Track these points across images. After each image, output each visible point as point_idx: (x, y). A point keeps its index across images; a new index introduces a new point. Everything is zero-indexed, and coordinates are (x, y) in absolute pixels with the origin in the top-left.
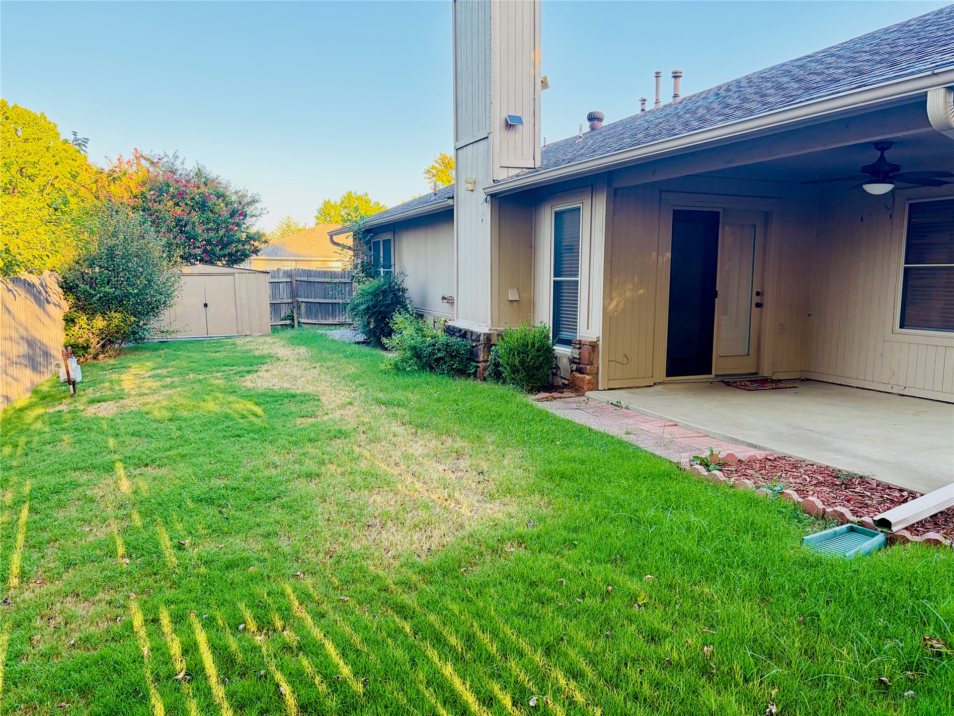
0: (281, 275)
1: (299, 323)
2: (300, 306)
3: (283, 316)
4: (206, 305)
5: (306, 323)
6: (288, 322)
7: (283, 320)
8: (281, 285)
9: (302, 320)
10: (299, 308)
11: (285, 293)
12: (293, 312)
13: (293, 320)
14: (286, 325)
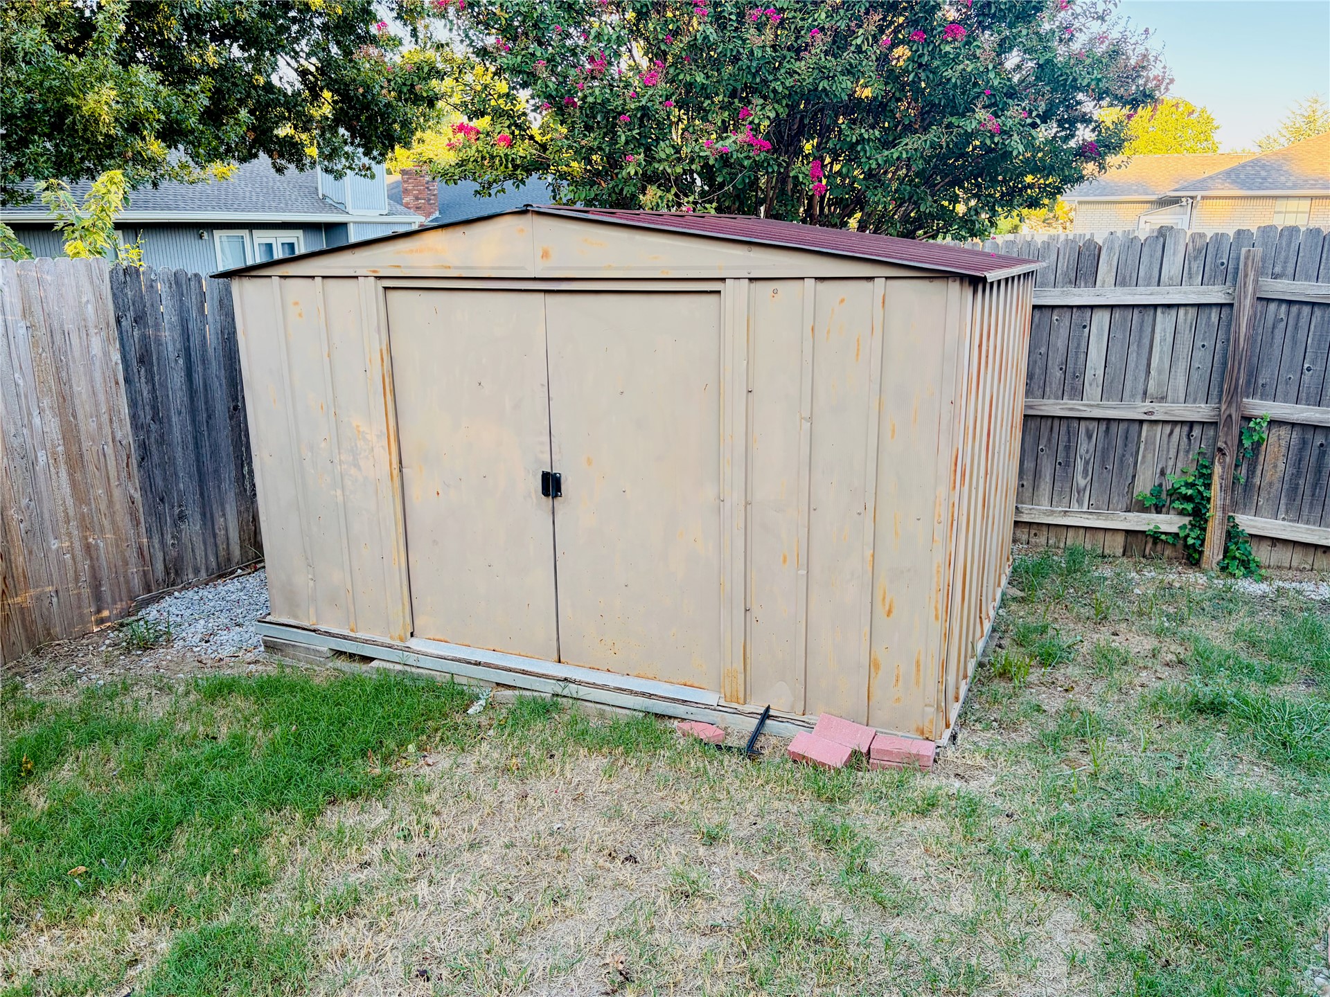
0: (1173, 265)
1: (1232, 534)
2: (1257, 446)
3: (1144, 484)
4: (551, 485)
5: (1275, 541)
6: (1169, 523)
7: (1145, 510)
8: (1164, 322)
9: (1248, 522)
10: (1250, 455)
11: (1181, 367)
12: (1207, 479)
13: (1199, 516)
14: (1155, 537)
